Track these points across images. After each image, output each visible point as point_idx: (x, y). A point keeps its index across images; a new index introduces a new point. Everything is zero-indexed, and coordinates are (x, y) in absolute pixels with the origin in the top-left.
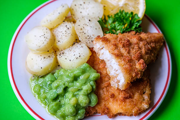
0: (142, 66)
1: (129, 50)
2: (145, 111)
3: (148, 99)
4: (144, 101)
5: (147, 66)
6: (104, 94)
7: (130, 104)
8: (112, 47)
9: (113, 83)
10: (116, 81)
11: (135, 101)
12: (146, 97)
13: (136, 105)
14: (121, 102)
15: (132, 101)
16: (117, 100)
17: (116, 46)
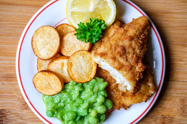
0: (141, 69)
1: (126, 57)
2: (152, 95)
3: (153, 86)
4: (150, 88)
5: (145, 67)
6: (115, 94)
7: (140, 96)
8: (111, 61)
9: (121, 88)
10: (123, 86)
11: (143, 92)
12: (150, 84)
13: (144, 95)
14: (132, 97)
15: (141, 93)
16: (128, 96)
17: (114, 58)
